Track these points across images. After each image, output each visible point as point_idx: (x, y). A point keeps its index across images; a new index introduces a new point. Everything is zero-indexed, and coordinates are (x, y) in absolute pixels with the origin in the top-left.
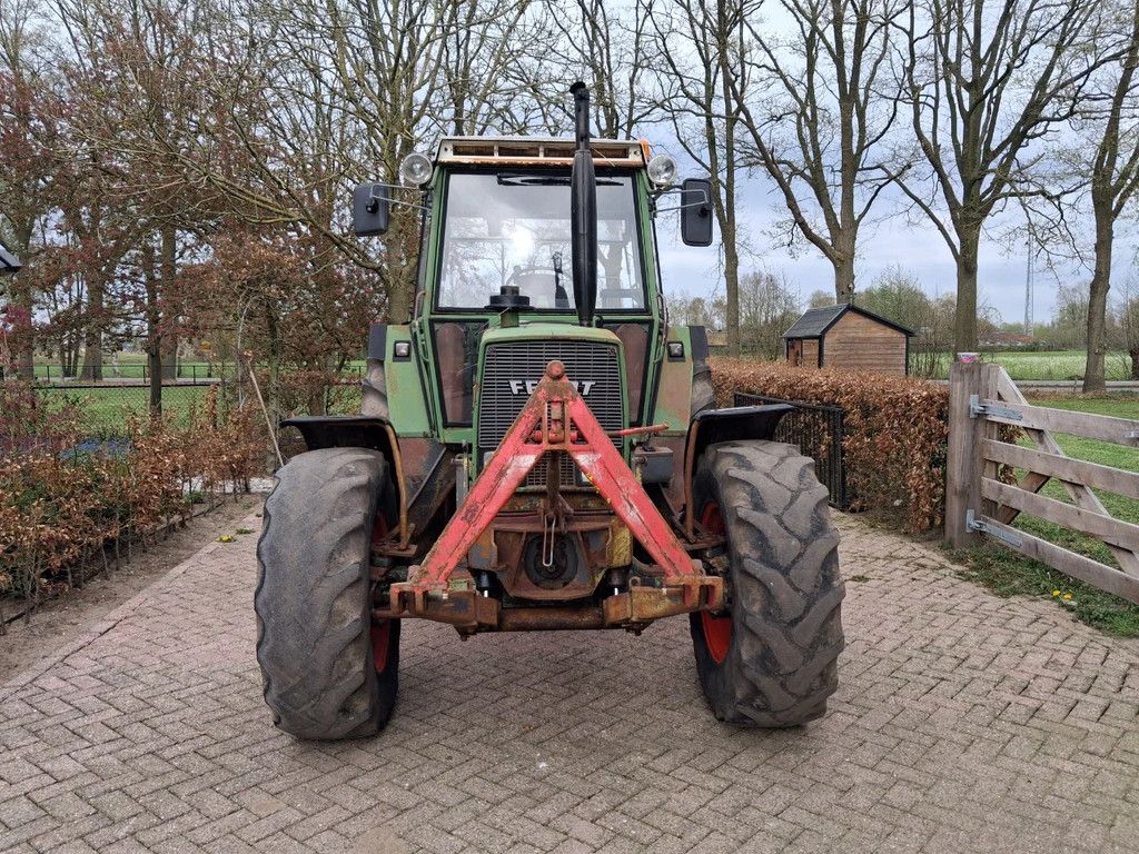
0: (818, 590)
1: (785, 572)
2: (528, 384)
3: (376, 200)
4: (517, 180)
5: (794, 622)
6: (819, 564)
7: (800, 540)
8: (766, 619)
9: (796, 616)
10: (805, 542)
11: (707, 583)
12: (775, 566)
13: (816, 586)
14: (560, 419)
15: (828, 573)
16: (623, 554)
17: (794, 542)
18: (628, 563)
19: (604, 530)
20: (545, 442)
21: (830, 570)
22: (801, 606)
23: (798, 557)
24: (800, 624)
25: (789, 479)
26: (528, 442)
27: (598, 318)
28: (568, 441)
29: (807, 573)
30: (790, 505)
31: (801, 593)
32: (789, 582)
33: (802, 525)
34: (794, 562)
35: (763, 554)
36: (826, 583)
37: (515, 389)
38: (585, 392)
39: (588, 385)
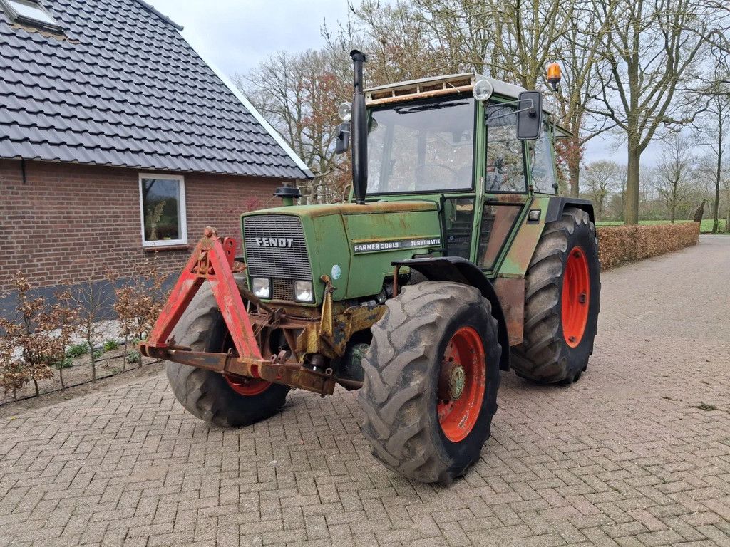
0: (398, 386)
1: (380, 370)
2: (264, 239)
3: (343, 133)
4: (406, 109)
5: (382, 405)
6: (401, 368)
7: (395, 350)
8: (367, 400)
9: (383, 401)
10: (397, 352)
11: (255, 363)
12: (376, 365)
13: (396, 383)
14: (204, 260)
15: (407, 375)
16: (313, 346)
17: (391, 351)
18: (315, 352)
19: (302, 329)
20: (198, 273)
21: (411, 374)
22: (386, 394)
23: (390, 361)
24: (385, 407)
25: (412, 309)
26: (192, 272)
27: (441, 196)
28: (207, 273)
29: (393, 372)
30: (401, 325)
31: (387, 386)
32: (381, 377)
33: (401, 340)
34: (387, 364)
35: (373, 356)
36: (405, 381)
37: (258, 243)
38: (289, 246)
39: (290, 241)
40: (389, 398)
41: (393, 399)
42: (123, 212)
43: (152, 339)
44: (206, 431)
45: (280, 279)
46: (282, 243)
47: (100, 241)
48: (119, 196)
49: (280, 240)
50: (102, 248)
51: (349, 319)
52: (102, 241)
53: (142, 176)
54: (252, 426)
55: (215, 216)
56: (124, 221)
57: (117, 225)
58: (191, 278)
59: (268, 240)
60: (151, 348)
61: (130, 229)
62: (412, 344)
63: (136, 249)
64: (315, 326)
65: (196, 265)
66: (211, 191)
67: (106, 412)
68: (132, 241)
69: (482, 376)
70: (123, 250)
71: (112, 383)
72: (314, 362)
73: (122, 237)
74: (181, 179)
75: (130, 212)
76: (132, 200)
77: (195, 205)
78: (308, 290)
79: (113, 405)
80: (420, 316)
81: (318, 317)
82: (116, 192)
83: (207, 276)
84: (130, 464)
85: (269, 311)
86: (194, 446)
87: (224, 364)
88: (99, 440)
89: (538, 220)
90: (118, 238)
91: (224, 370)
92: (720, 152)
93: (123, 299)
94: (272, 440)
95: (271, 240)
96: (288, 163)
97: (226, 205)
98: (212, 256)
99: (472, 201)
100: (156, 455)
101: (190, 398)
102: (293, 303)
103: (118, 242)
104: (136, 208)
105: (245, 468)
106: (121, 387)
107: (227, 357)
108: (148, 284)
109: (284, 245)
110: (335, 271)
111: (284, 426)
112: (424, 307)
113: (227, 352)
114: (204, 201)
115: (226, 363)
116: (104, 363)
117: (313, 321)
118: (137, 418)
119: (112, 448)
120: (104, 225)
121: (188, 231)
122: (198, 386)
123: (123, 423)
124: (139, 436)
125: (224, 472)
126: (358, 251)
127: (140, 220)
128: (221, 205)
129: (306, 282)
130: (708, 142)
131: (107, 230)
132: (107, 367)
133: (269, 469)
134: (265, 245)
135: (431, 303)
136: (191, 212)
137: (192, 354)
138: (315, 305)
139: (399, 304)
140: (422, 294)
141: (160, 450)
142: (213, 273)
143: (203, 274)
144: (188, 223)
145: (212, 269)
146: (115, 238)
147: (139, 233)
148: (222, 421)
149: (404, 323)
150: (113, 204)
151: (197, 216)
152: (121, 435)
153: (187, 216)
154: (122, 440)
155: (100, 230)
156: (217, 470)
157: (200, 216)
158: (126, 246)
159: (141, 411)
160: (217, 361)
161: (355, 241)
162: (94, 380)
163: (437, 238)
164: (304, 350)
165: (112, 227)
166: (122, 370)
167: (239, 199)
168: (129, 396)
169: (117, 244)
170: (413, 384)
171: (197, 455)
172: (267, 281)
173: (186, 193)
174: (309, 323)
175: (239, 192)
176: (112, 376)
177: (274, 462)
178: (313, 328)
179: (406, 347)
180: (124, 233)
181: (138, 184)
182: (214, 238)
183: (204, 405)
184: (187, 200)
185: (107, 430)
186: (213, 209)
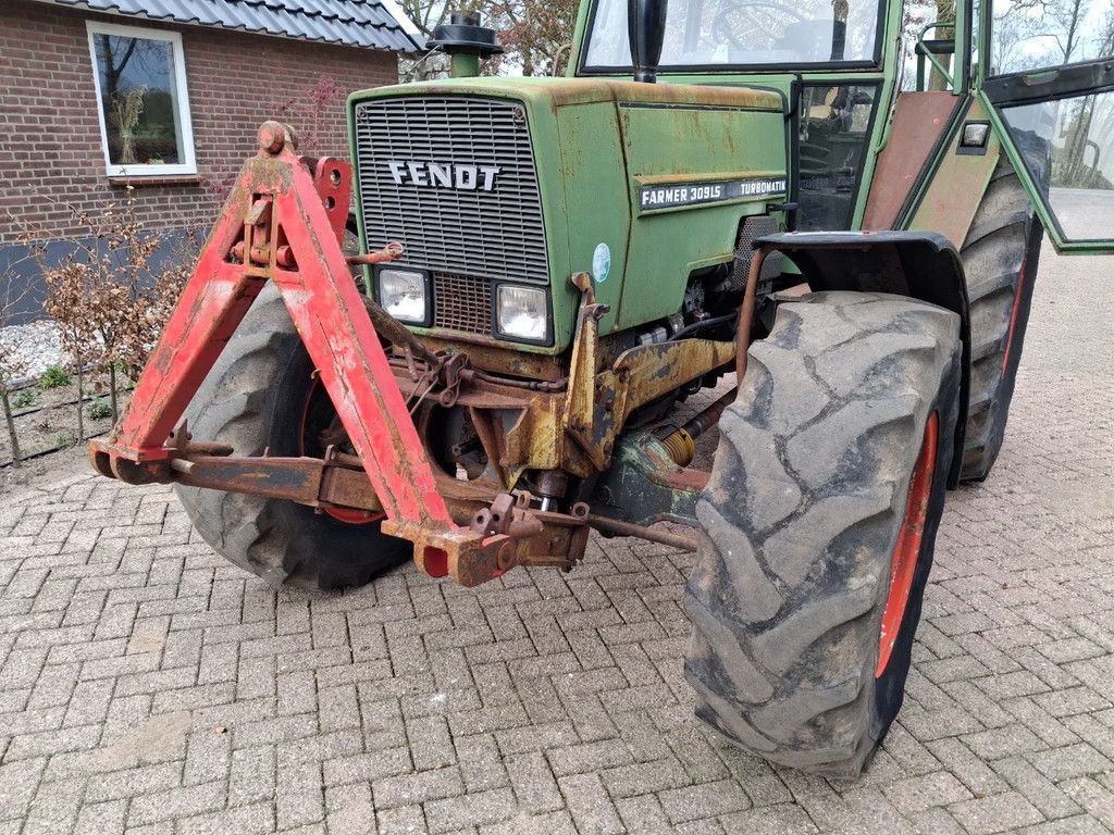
0: (812, 585)
1: (758, 539)
2: (413, 167)
5: (759, 628)
6: (825, 539)
7: (804, 489)
8: (713, 608)
9: (763, 619)
10: (811, 494)
12: (743, 525)
13: (808, 578)
14: (264, 223)
15: (842, 560)
16: (546, 451)
17: (792, 491)
18: (551, 466)
19: (516, 411)
20: (247, 261)
21: (851, 557)
22: (774, 604)
23: (790, 518)
24: (768, 633)
25: (844, 374)
26: (228, 259)
27: (795, 78)
28: (273, 264)
29: (799, 551)
30: (816, 420)
31: (778, 583)
32: (760, 558)
33: (819, 464)
34: (779, 526)
35: (733, 497)
36: (835, 577)
37: (397, 176)
38: (488, 186)
39: (489, 172)
40: (784, 612)
41: (793, 617)
42: (59, 103)
43: (127, 438)
44: (270, 601)
45: (453, 275)
46: (466, 177)
47: (15, 161)
48: (48, 67)
49: (460, 170)
50: (22, 175)
51: (621, 380)
52: (22, 162)
53: (93, 29)
54: (369, 587)
55: (247, 119)
56: (63, 121)
57: (50, 130)
58: (229, 276)
59: (426, 169)
60: (122, 462)
61: (80, 139)
62: (854, 473)
63: (93, 181)
64: (553, 405)
65: (240, 237)
66: (237, 68)
67: (40, 550)
68: (84, 164)
69: (921, 513)
70: (66, 181)
71: (55, 468)
72: (544, 488)
73: (63, 156)
74: (176, 38)
75: (75, 104)
76: (77, 78)
77: (206, 95)
78: (532, 310)
79: (56, 532)
80: (868, 397)
81: (561, 382)
82: (39, 57)
83: (272, 271)
84: (96, 708)
85: (432, 362)
86: (246, 646)
87: (317, 486)
88: (23, 630)
89: (983, 145)
90: (55, 156)
91: (319, 499)
92: (1069, 49)
93: (65, 290)
94: (423, 628)
95: (434, 169)
96: (383, 20)
97: (267, 99)
98: (287, 212)
99: (871, 92)
100: (157, 676)
101: (230, 540)
102: (490, 339)
103: (56, 164)
104: (87, 96)
105: (376, 720)
106: (76, 479)
107: (325, 469)
108: (118, 260)
109: (472, 184)
110: (601, 259)
111: (440, 586)
112: (875, 370)
113: (323, 458)
114: (224, 89)
115: (322, 480)
116: (39, 419)
117: (549, 391)
118: (111, 568)
119: (55, 658)
120: (20, 129)
121: (196, 147)
122: (251, 517)
123: (80, 579)
124: (118, 622)
125: (327, 734)
126: (649, 206)
127: (97, 122)
128: (258, 98)
129: (531, 290)
130: (1053, 31)
131: (29, 138)
132: (45, 428)
133: (431, 721)
134: (416, 181)
135: (888, 361)
136: (201, 110)
137: (236, 464)
138: (551, 351)
139: (794, 357)
140: (855, 331)
141: (168, 662)
142: (290, 264)
143: (260, 264)
144: (195, 132)
145: (289, 253)
146: (48, 156)
147: (97, 147)
148: (306, 584)
149: (823, 414)
150: (36, 83)
151: (213, 118)
152: (74, 616)
153: (193, 117)
154: (77, 631)
155: (13, 138)
156: (308, 726)
157: (218, 118)
158: (73, 173)
159: (120, 544)
160: (299, 478)
161: (643, 180)
162: (18, 461)
163: (779, 178)
164: (524, 458)
165: (40, 134)
166: (77, 435)
167: (293, 87)
168: (92, 505)
169: (53, 168)
170: (854, 582)
171: (256, 678)
172: (417, 280)
173: (188, 71)
174: (537, 394)
175: (291, 73)
176: (56, 450)
177: (440, 697)
178: (546, 409)
179: (837, 484)
180: (67, 147)
181: (87, 44)
182: (289, 157)
183: (267, 555)
184: (190, 85)
185: (42, 604)
186: (243, 104)
